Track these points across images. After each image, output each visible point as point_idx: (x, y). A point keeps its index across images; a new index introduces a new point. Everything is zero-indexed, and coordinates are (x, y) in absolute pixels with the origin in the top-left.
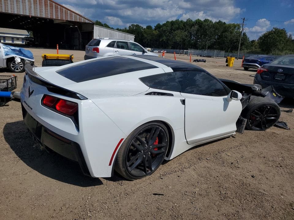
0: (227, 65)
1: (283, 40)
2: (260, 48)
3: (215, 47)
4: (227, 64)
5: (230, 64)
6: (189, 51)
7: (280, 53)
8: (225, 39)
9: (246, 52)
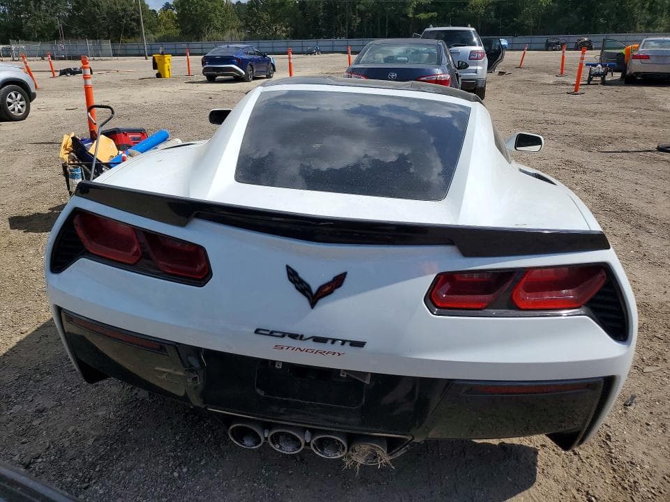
0: (159, 76)
1: (219, 7)
2: (178, 27)
3: (74, 32)
4: (156, 71)
5: (164, 71)
6: (13, 48)
7: (219, 35)
8: (95, 11)
9: (153, 40)
